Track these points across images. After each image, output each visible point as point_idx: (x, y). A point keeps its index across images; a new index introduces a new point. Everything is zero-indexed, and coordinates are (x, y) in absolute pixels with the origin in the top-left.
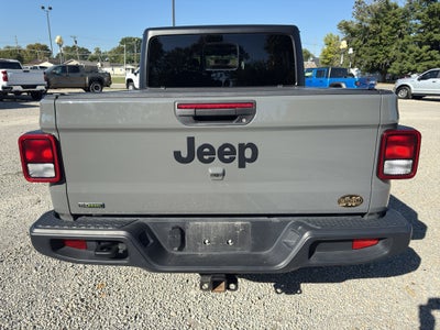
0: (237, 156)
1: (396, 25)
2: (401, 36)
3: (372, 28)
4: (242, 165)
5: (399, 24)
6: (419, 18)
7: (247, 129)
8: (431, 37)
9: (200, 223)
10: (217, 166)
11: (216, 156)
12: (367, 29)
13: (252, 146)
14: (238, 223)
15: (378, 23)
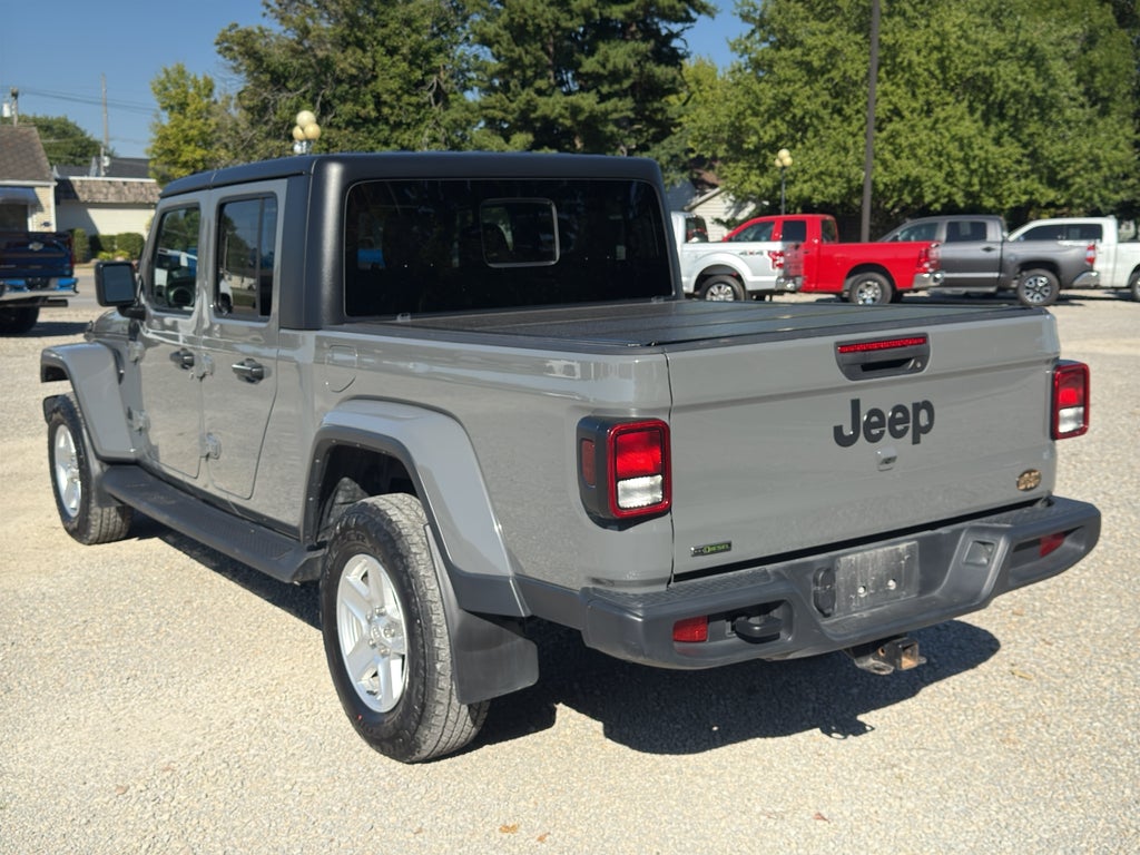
0: (911, 425)
1: (419, 57)
2: (441, 96)
3: (346, 62)
4: (916, 441)
5: (427, 56)
6: (485, 41)
7: (922, 378)
8: (531, 106)
9: (853, 557)
10: (888, 446)
11: (886, 429)
12: (326, 65)
13: (927, 406)
14: (903, 546)
15: (360, 44)
